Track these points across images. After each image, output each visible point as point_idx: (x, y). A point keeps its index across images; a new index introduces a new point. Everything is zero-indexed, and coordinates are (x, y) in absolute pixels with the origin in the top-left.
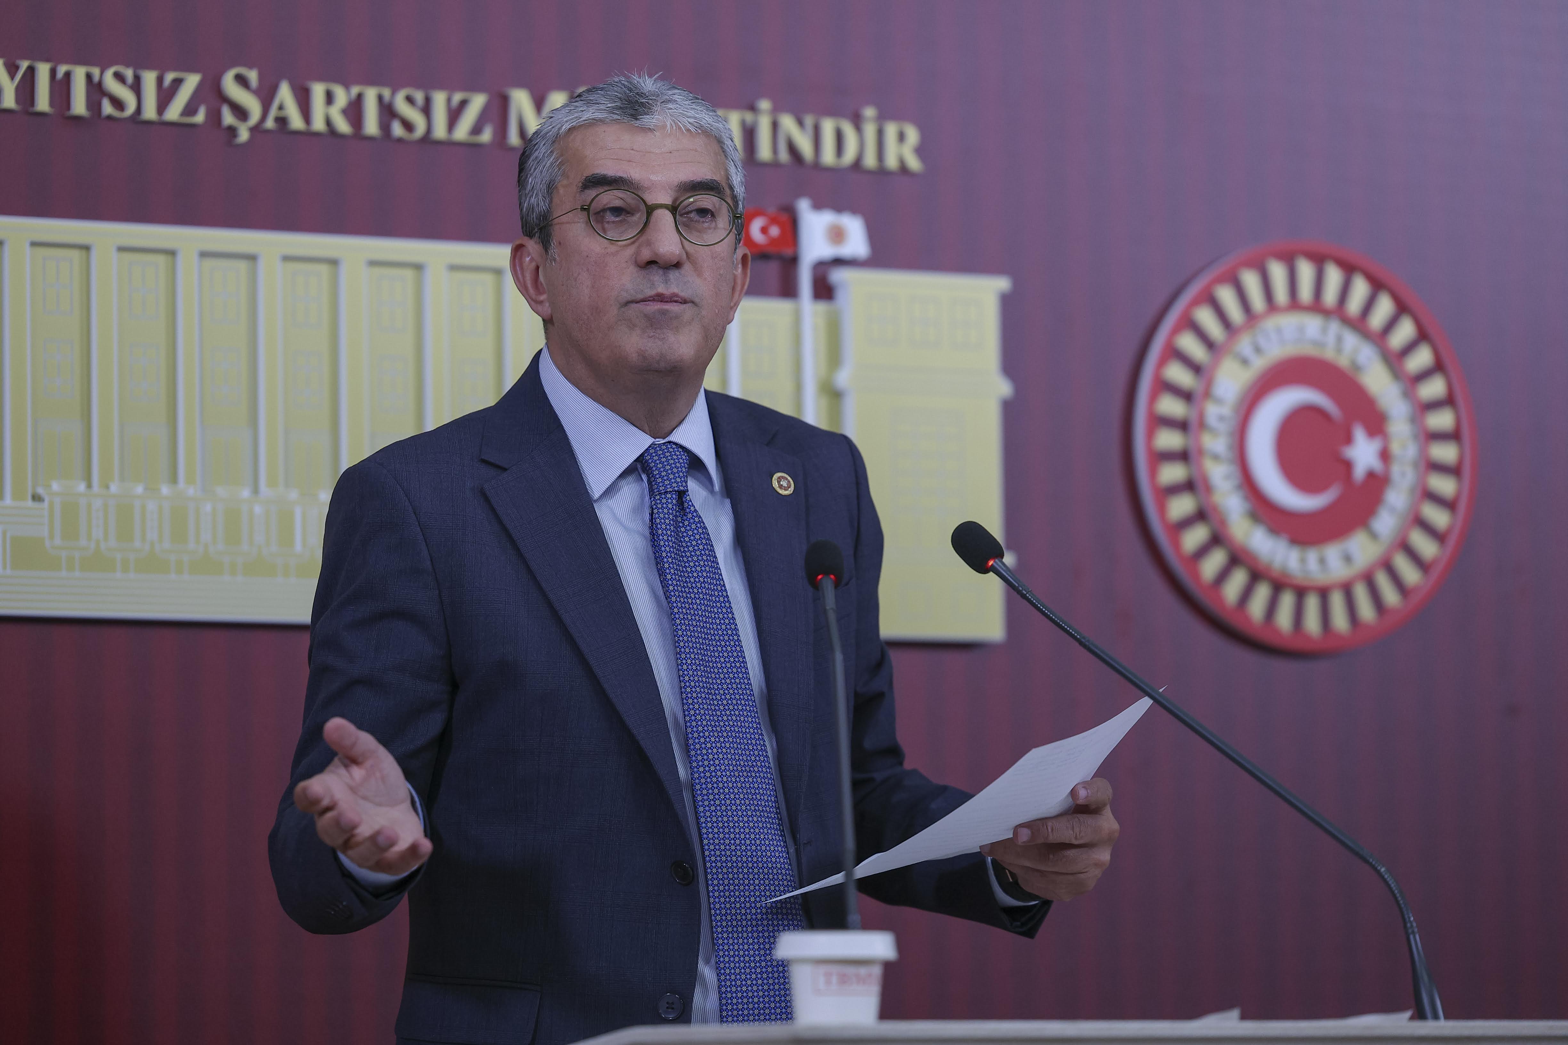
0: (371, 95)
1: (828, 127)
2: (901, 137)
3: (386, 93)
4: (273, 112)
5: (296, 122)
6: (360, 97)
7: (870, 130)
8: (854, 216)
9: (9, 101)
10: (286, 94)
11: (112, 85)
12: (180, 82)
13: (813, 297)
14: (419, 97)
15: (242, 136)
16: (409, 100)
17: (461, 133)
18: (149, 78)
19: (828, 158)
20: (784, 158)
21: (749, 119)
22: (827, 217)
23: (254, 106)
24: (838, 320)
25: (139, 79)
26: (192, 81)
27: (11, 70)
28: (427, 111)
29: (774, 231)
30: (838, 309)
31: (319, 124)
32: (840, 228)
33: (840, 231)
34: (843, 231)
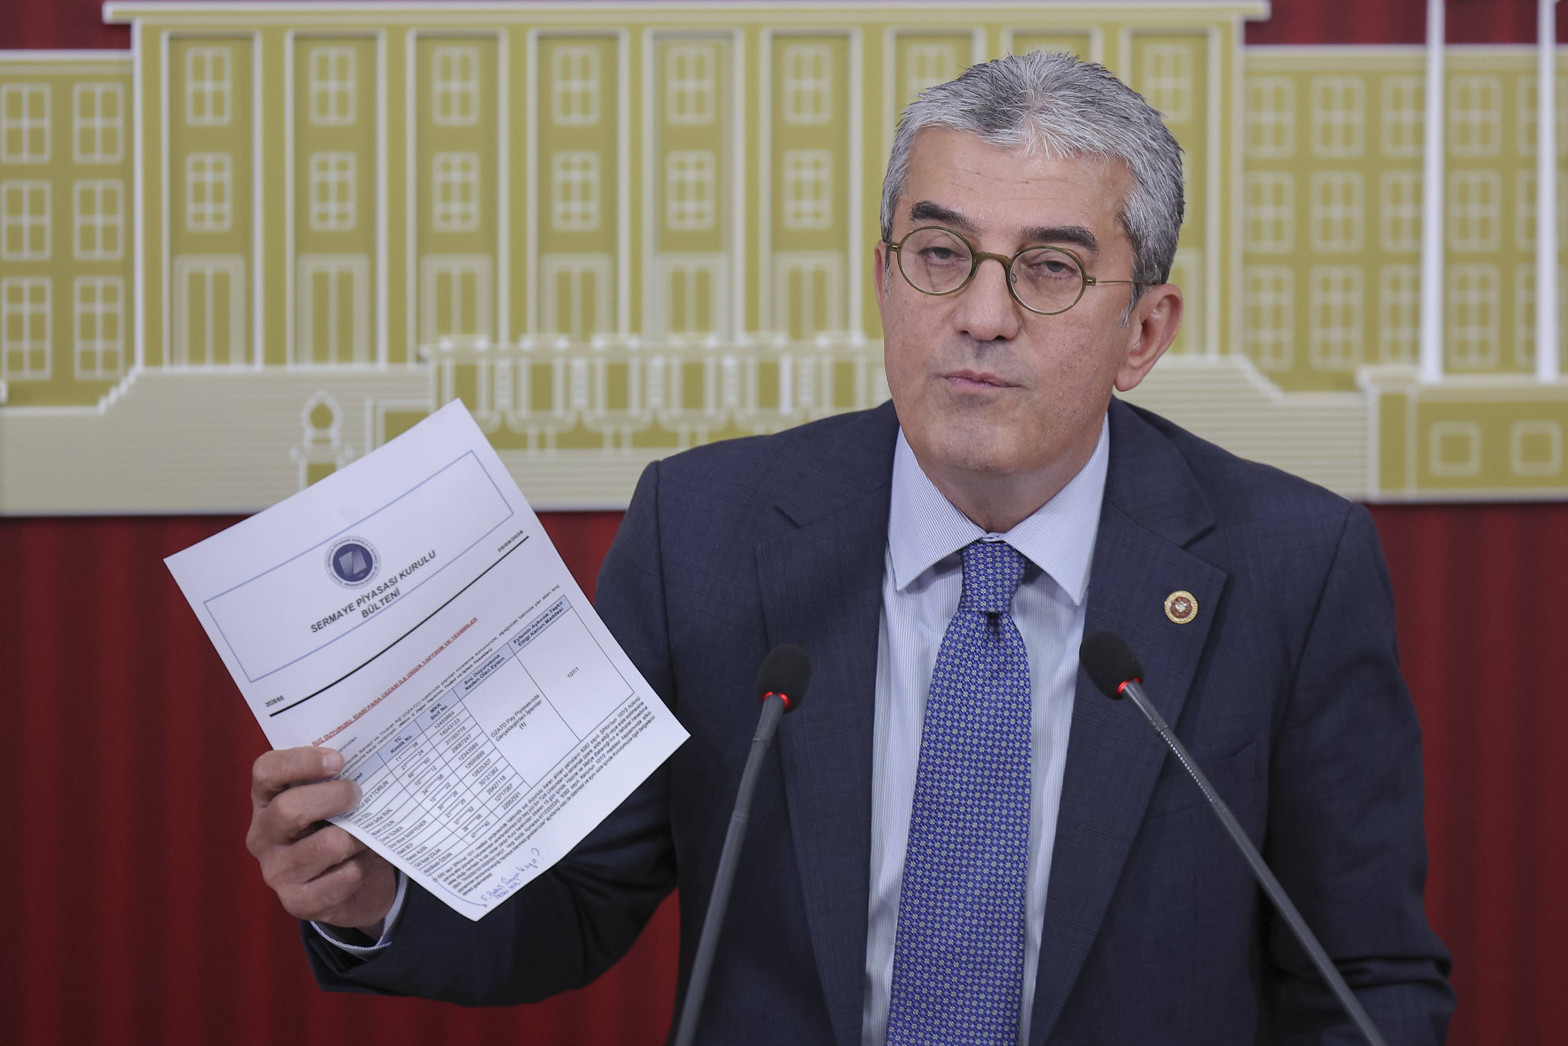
13: (1558, 40)
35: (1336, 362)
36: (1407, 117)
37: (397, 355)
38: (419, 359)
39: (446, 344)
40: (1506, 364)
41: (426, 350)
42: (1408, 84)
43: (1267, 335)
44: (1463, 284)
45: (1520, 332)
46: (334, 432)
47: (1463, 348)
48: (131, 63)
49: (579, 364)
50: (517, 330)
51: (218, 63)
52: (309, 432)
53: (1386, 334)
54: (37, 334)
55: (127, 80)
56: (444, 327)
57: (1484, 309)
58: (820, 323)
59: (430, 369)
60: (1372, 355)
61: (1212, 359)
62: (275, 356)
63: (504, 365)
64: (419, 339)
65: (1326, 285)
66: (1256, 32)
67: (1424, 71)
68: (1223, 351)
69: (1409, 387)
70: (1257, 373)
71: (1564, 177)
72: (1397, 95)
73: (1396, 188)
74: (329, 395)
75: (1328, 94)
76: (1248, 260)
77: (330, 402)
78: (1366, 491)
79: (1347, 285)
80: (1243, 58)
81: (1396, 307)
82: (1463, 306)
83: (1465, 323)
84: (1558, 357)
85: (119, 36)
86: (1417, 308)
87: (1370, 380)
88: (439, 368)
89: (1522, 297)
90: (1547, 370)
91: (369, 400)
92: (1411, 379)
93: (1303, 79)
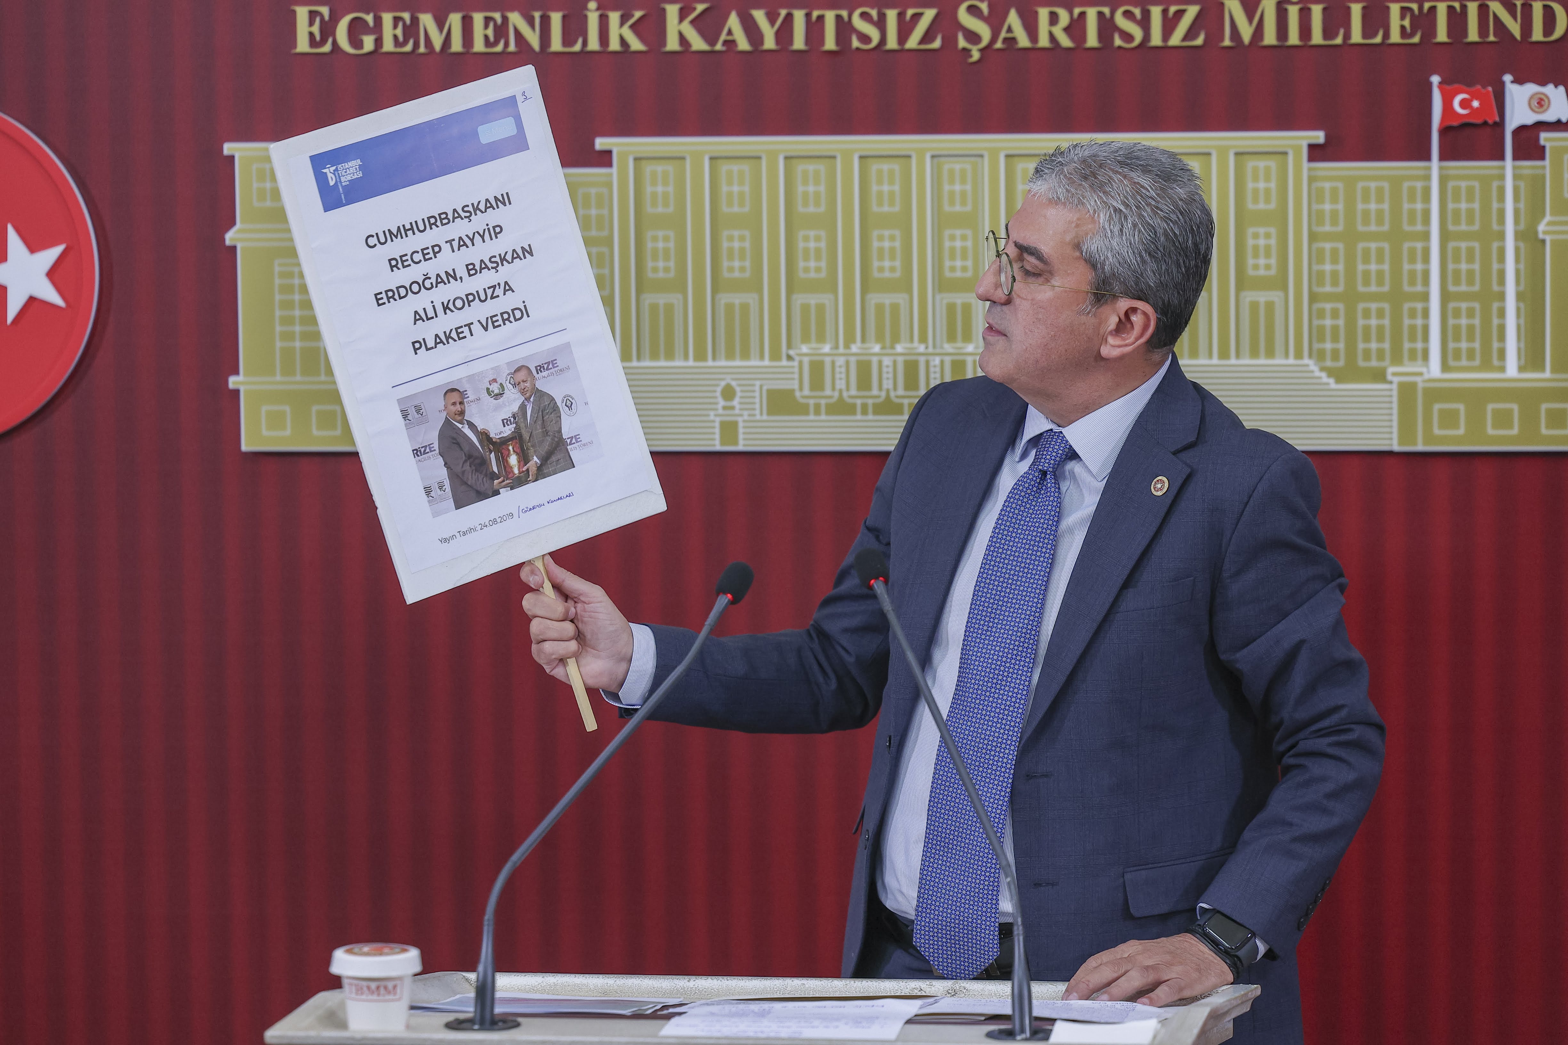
0: (1092, 14)
1: (1538, 7)
3: (1106, 10)
4: (1003, 34)
5: (1023, 41)
6: (1083, 15)
8: (1556, 86)
9: (770, 43)
10: (1013, 19)
11: (858, 23)
12: (917, 17)
13: (1516, 158)
14: (1137, 12)
15: (976, 56)
16: (1128, 14)
17: (1176, 39)
18: (892, 15)
19: (1537, 35)
20: (1492, 38)
21: (1457, 5)
22: (1531, 88)
23: (984, 31)
24: (1543, 177)
25: (882, 17)
26: (929, 14)
27: (772, 18)
28: (1145, 23)
29: (1476, 104)
30: (1544, 167)
31: (1044, 41)
32: (1542, 97)
33: (1541, 99)
34: (1546, 100)
35: (1374, 363)
36: (1419, 206)
37: (775, 355)
38: (790, 358)
39: (805, 349)
40: (1486, 365)
41: (791, 352)
42: (1419, 185)
43: (1328, 346)
44: (1457, 313)
45: (1496, 345)
46: (736, 402)
47: (1457, 354)
48: (611, 175)
49: (887, 361)
50: (850, 340)
51: (665, 174)
52: (722, 403)
53: (1407, 345)
55: (609, 185)
56: (806, 339)
57: (1471, 329)
59: (796, 364)
60: (1397, 359)
61: (1291, 361)
62: (700, 356)
63: (841, 361)
64: (789, 346)
65: (1367, 314)
66: (1316, 153)
67: (1428, 178)
68: (1299, 355)
69: (1418, 379)
70: (1322, 369)
71: (1521, 245)
72: (1412, 192)
73: (1412, 252)
74: (733, 379)
75: (1366, 191)
76: (1314, 298)
77: (734, 383)
78: (1392, 445)
79: (1380, 314)
80: (1310, 169)
81: (1413, 328)
82: (1457, 328)
83: (1457, 339)
84: (1519, 358)
85: (605, 159)
86: (1426, 329)
87: (1395, 374)
88: (801, 363)
89: (1496, 321)
90: (1512, 369)
91: (758, 383)
92: (1420, 374)
93: (1350, 182)
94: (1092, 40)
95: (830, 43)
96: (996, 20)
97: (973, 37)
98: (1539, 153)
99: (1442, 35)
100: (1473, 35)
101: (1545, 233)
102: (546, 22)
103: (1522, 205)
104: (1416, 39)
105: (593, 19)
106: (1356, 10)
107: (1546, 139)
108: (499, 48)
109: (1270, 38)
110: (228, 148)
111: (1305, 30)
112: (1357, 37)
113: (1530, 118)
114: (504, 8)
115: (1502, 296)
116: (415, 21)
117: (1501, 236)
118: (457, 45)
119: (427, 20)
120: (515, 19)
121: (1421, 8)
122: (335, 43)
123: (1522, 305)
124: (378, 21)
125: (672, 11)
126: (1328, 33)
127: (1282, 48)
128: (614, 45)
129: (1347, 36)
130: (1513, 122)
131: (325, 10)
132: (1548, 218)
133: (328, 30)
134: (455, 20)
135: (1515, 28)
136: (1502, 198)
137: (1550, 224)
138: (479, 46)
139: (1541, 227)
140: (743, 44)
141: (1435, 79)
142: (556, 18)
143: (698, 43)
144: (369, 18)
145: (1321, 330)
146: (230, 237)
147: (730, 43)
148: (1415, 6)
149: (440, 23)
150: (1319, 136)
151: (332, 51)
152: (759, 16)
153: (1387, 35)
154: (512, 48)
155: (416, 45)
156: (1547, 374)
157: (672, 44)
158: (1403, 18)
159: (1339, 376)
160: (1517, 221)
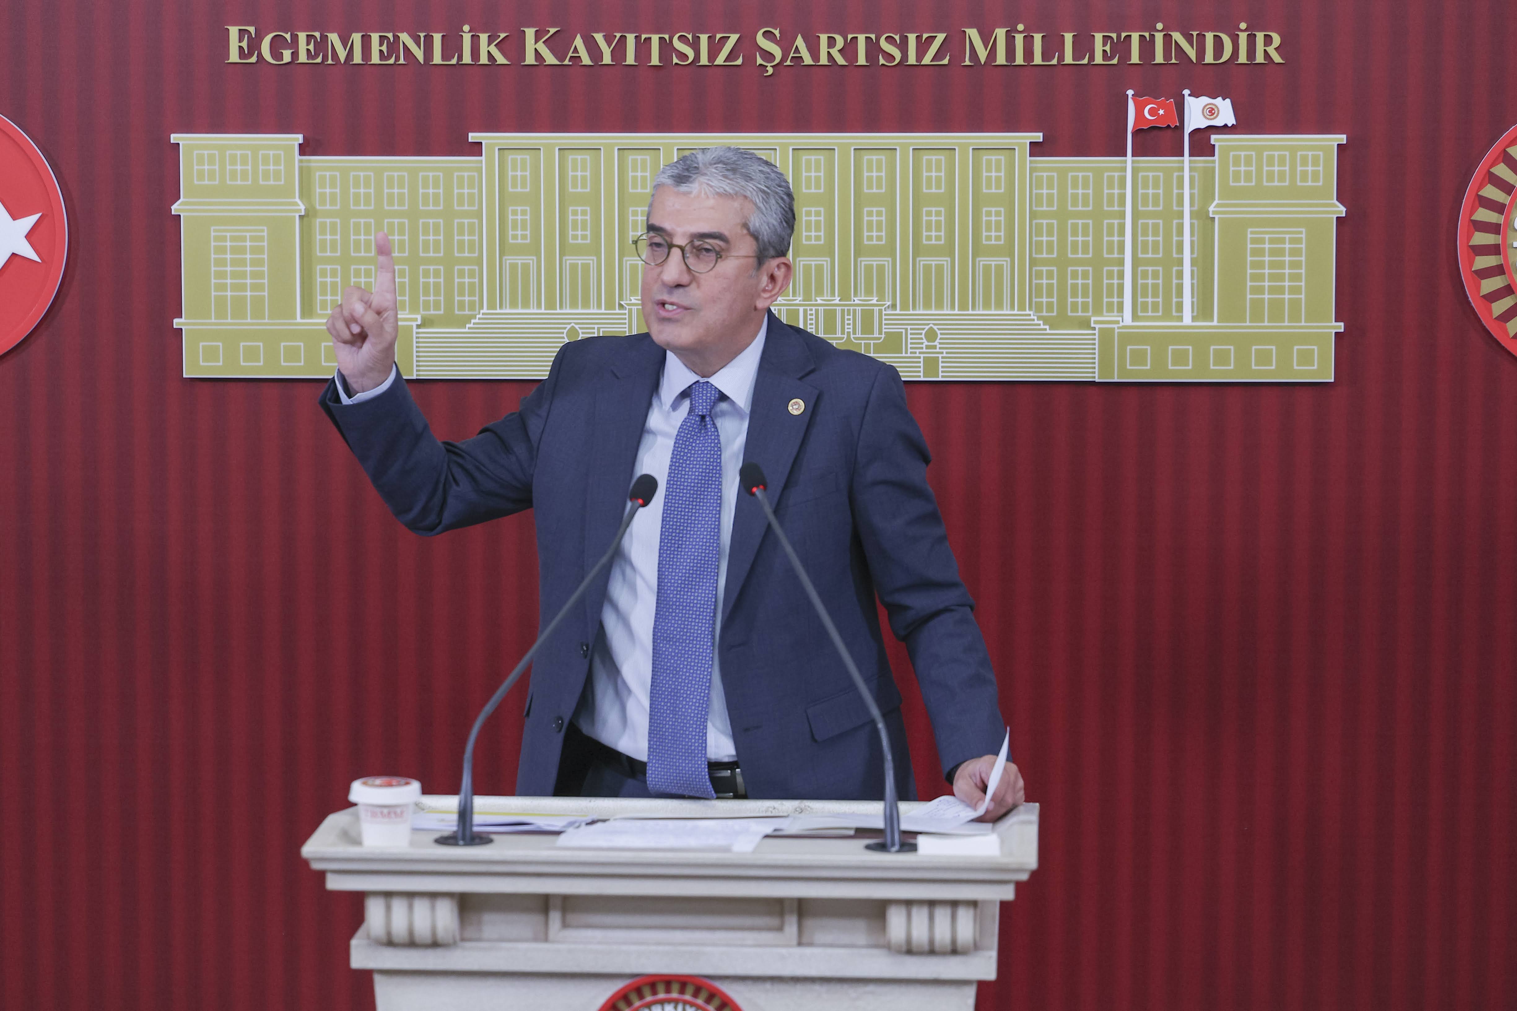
0: (861, 38)
1: (1209, 37)
2: (1268, 40)
3: (873, 36)
4: (792, 54)
5: (808, 60)
6: (854, 39)
7: (1243, 37)
8: (1224, 100)
9: (607, 59)
10: (800, 42)
11: (677, 44)
12: (725, 39)
13: (1191, 155)
14: (897, 38)
15: (770, 71)
16: (890, 40)
17: (927, 60)
18: (704, 38)
19: (1209, 58)
20: (1173, 61)
21: (1147, 35)
22: (1204, 100)
23: (777, 52)
24: (1214, 169)
25: (697, 39)
26: (734, 38)
27: (609, 40)
28: (903, 46)
29: (1161, 112)
30: (1214, 162)
31: (824, 60)
32: (1214, 107)
33: (1213, 109)
34: (1216, 109)
35: (1080, 314)
36: (1116, 191)
37: (610, 305)
38: (621, 306)
40: (1167, 315)
41: (622, 303)
42: (1116, 175)
43: (1044, 300)
44: (1145, 275)
45: (1175, 300)
47: (1145, 307)
48: (481, 163)
51: (523, 162)
53: (1106, 300)
54: (437, 293)
55: (479, 171)
57: (1155, 287)
58: (820, 292)
59: (626, 311)
60: (1098, 311)
61: (1016, 311)
62: (550, 305)
64: (621, 297)
65: (1075, 275)
66: (1036, 149)
67: (1124, 169)
68: (1022, 307)
69: (1115, 326)
70: (1039, 318)
71: (1195, 222)
72: (1111, 179)
73: (1110, 227)
74: (576, 324)
75: (1075, 180)
76: (1033, 262)
77: (577, 327)
78: (1094, 377)
79: (1085, 275)
80: (1031, 162)
81: (1110, 286)
82: (1145, 287)
83: (1145, 295)
84: (1193, 312)
85: (476, 149)
86: (1121, 287)
87: (1096, 322)
88: (630, 311)
89: (1175, 281)
90: (1187, 320)
91: (596, 326)
92: (1117, 322)
93: (1063, 173)
94: (862, 60)
95: (655, 61)
96: (786, 44)
97: (768, 56)
98: (1210, 151)
99: (1135, 59)
100: (1159, 59)
101: (1214, 212)
102: (429, 40)
103: (1196, 191)
104: (1115, 61)
105: (467, 39)
106: (1069, 37)
107: (1215, 140)
108: (392, 61)
109: (1001, 59)
110: (174, 138)
111: (1029, 53)
112: (1069, 59)
113: (1203, 124)
114: (395, 29)
115: (1180, 262)
116: (324, 38)
117: (1181, 215)
118: (358, 59)
119: (334, 38)
120: (404, 37)
121: (1119, 37)
122: (260, 55)
123: (1195, 269)
124: (295, 38)
125: (530, 33)
126: (1045, 56)
127: (1010, 66)
128: (484, 60)
129: (1061, 58)
130: (1190, 126)
131: (252, 29)
132: (1216, 202)
133: (254, 45)
134: (356, 38)
135: (1192, 53)
136: (1181, 186)
137: (1218, 206)
138: (375, 59)
139: (1211, 209)
140: (586, 60)
141: (1130, 92)
142: (437, 38)
143: (550, 59)
144: (288, 36)
145: (1039, 287)
146: (175, 209)
147: (576, 59)
148: (1114, 35)
149: (344, 40)
150: (1038, 137)
151: (257, 62)
152: (599, 37)
153: (1092, 58)
154: (402, 61)
155: (325, 58)
156: (1215, 323)
157: (530, 59)
158: (1104, 45)
159: (1053, 323)
160: (1192, 204)
